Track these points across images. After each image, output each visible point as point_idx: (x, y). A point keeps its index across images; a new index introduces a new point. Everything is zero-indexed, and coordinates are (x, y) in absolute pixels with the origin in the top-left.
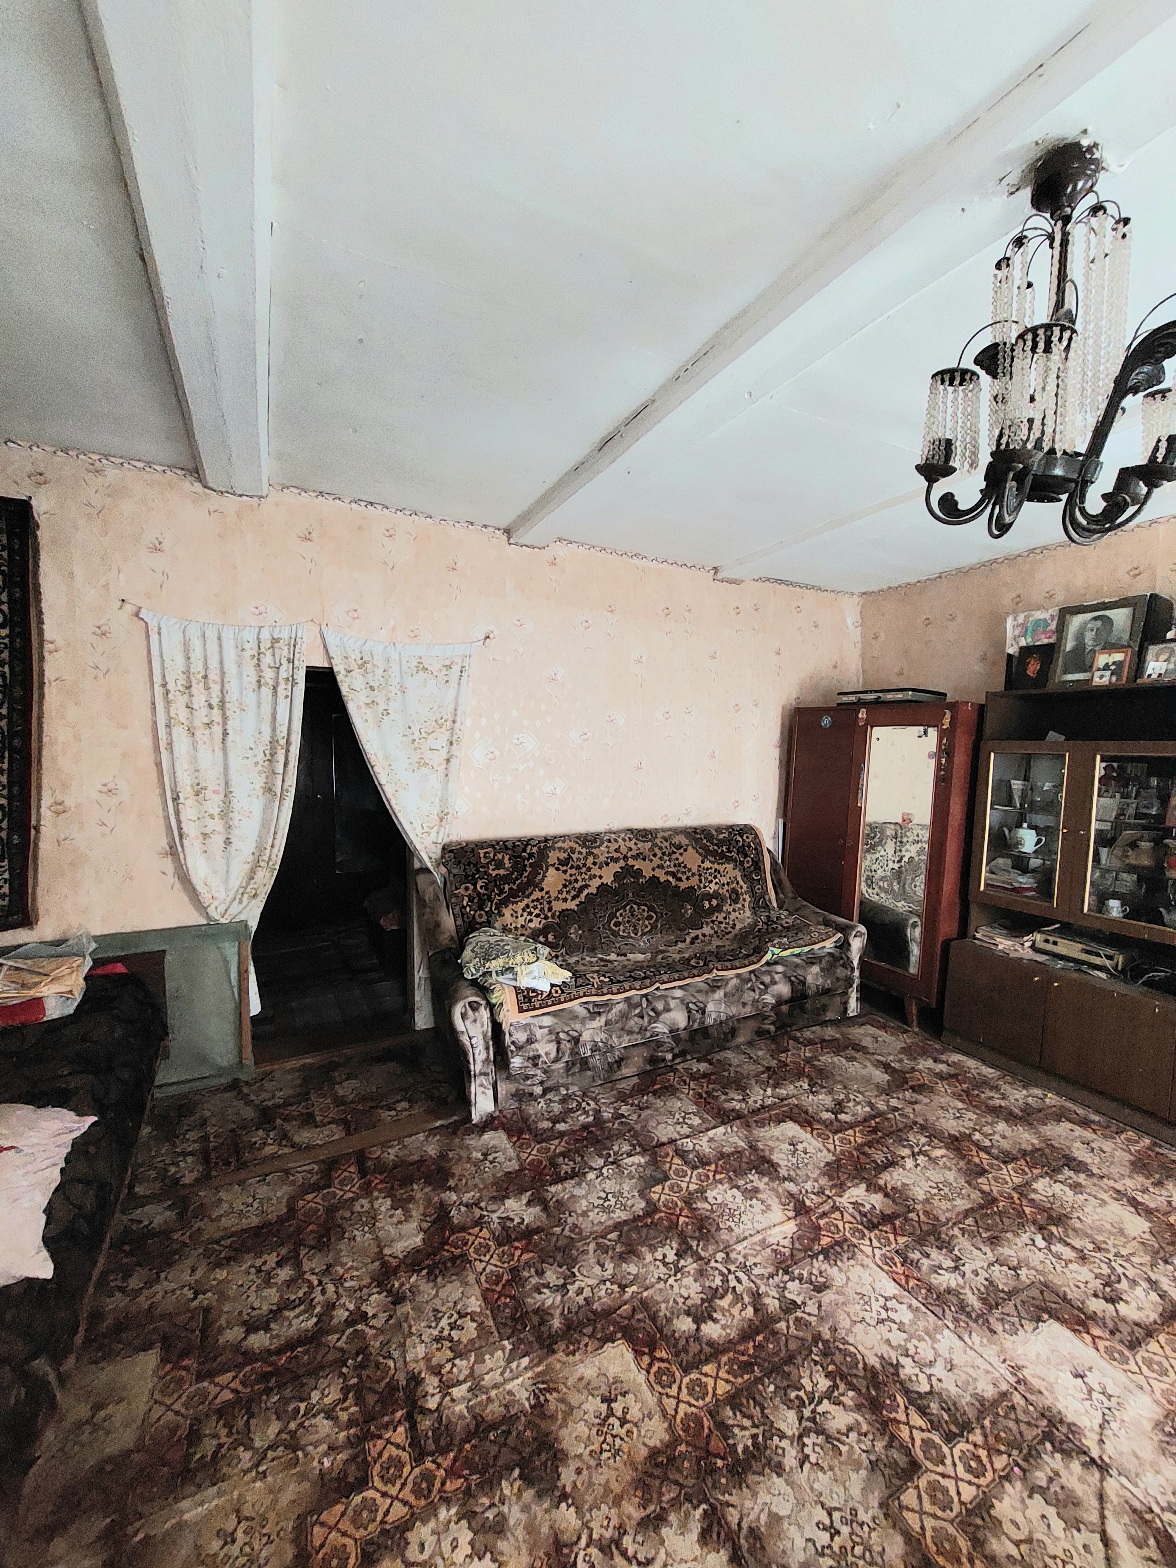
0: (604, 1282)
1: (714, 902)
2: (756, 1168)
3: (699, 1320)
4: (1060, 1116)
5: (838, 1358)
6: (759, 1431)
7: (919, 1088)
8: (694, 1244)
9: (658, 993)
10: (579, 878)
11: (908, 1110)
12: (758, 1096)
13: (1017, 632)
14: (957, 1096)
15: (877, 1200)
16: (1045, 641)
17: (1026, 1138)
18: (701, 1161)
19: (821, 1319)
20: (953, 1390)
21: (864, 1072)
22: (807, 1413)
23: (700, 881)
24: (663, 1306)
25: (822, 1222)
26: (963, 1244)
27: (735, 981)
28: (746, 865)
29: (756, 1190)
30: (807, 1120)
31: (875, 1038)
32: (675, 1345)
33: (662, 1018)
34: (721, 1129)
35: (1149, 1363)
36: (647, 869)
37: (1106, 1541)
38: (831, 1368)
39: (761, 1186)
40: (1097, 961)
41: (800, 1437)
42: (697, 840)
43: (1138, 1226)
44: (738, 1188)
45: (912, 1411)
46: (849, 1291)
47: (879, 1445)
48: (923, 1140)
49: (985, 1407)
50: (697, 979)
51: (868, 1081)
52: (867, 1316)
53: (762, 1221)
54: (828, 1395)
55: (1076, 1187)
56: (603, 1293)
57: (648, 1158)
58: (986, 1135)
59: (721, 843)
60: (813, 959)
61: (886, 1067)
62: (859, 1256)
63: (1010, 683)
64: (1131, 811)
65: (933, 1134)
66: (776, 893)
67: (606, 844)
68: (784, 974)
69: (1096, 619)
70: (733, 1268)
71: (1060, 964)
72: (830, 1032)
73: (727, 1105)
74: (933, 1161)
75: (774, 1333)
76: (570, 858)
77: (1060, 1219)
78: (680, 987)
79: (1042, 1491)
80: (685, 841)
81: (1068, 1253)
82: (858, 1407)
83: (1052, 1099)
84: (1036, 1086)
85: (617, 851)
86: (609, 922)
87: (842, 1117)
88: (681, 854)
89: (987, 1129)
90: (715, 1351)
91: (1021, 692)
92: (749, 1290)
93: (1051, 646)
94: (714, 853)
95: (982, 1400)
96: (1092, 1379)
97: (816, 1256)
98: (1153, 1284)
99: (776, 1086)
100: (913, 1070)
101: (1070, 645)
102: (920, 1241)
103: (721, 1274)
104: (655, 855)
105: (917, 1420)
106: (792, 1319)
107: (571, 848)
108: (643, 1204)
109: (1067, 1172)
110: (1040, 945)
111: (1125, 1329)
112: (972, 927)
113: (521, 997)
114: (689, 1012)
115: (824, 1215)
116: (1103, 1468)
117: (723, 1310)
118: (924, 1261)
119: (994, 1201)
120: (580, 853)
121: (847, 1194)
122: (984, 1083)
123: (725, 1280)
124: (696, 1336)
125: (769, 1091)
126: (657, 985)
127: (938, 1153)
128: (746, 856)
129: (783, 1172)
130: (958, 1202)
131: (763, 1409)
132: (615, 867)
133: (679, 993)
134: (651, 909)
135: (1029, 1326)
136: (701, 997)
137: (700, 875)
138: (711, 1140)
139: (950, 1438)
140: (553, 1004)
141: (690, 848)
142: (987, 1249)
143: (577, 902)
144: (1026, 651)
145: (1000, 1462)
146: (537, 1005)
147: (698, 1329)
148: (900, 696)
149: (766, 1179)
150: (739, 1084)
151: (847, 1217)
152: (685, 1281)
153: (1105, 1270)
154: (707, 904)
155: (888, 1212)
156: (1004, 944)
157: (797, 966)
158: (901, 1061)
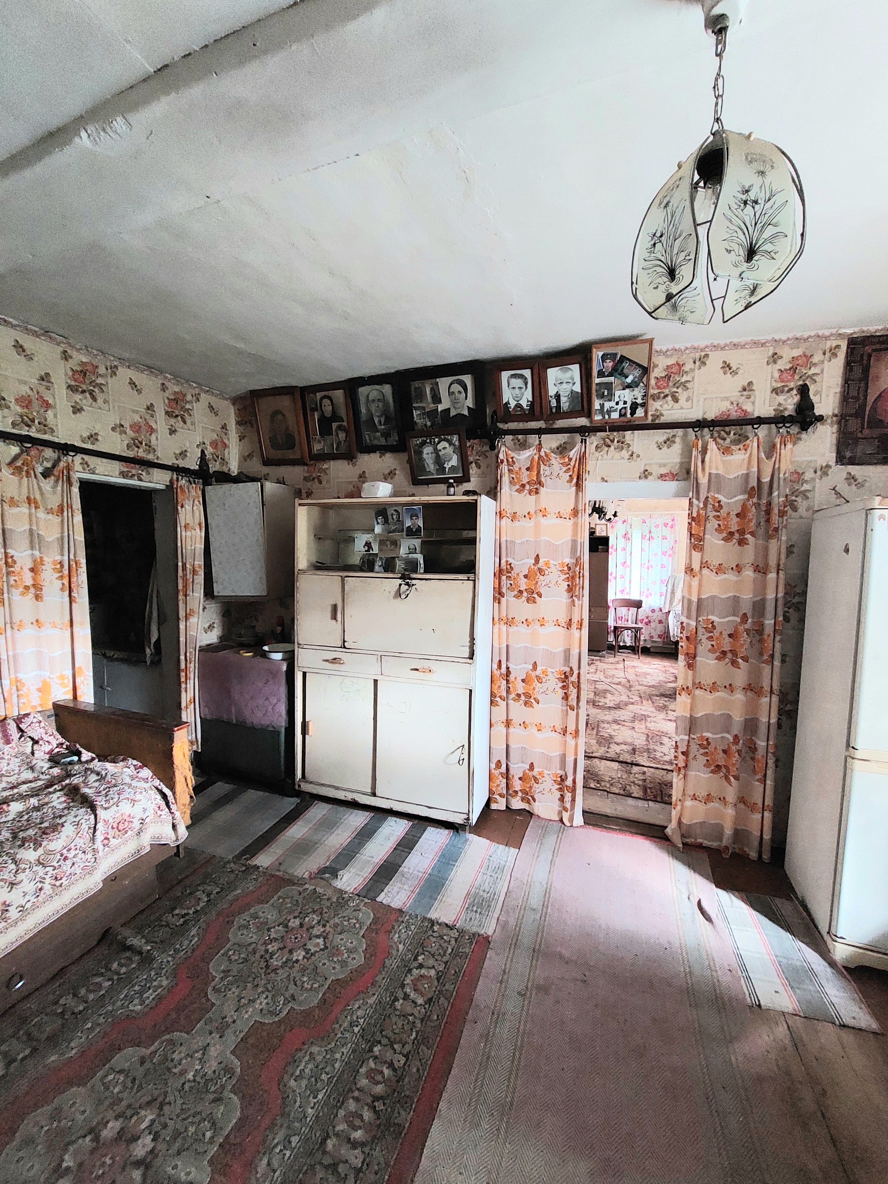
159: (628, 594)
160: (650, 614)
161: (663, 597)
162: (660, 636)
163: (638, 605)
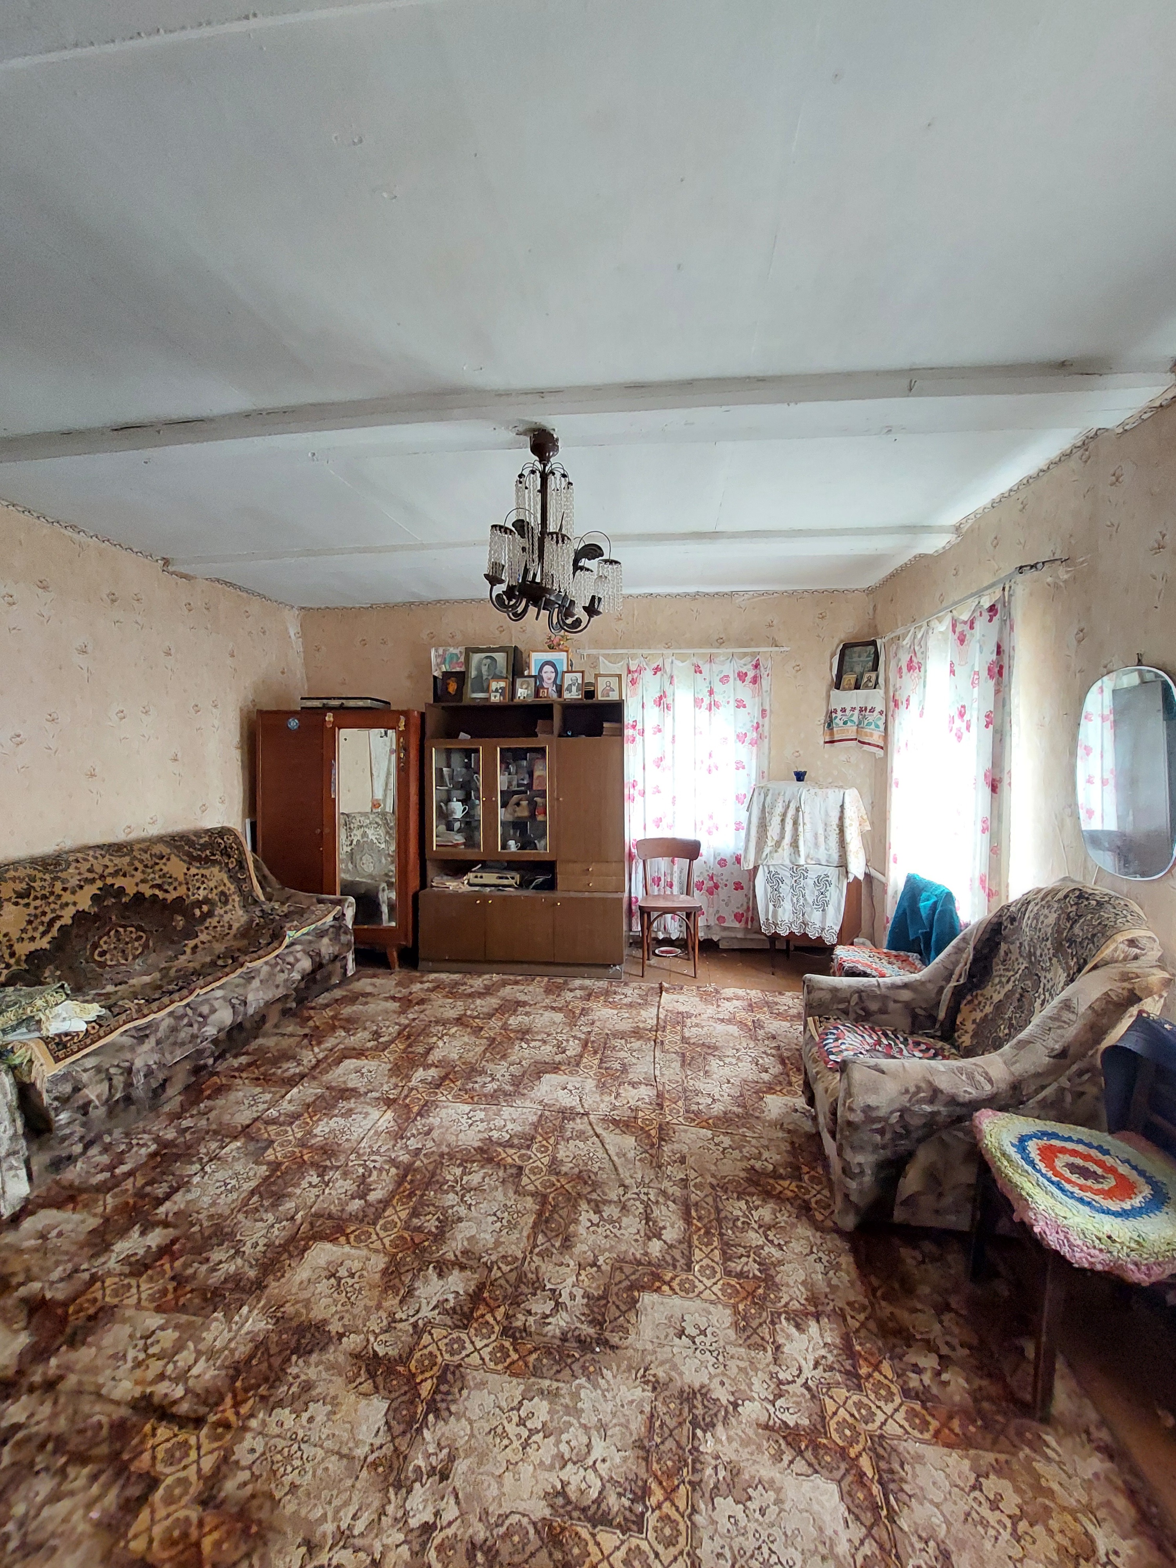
0: (272, 1226)
1: (205, 908)
2: (341, 1098)
3: (363, 1196)
4: (504, 984)
5: (459, 1156)
6: (439, 1214)
7: (422, 1002)
8: (328, 1163)
9: (200, 999)
10: (47, 909)
11: (422, 1016)
12: (308, 1057)
13: (439, 660)
14: (447, 997)
15: (433, 1072)
16: (458, 669)
17: (493, 1002)
18: (293, 1117)
19: (439, 1145)
20: (520, 1129)
21: (380, 1008)
22: (458, 1188)
23: (188, 889)
24: (332, 1207)
25: (407, 1101)
26: (490, 1067)
27: (266, 969)
28: (231, 866)
29: (351, 1110)
30: (360, 1053)
31: (374, 985)
32: (357, 1218)
33: (209, 1021)
34: (295, 1090)
35: (585, 1067)
36: (129, 885)
37: (598, 1136)
38: (458, 1162)
39: (352, 1105)
40: (505, 882)
41: (462, 1200)
42: (177, 847)
43: (559, 1017)
44: (336, 1116)
45: (507, 1150)
46: (446, 1123)
47: (501, 1173)
48: (441, 1028)
49: (535, 1126)
50: (233, 976)
51: (386, 1012)
52: (462, 1128)
53: (367, 1123)
54: (464, 1173)
55: (527, 1014)
56: (276, 1233)
57: (243, 1140)
58: (472, 1010)
59: (204, 847)
60: (321, 934)
61: (393, 998)
62: (441, 1104)
63: (437, 698)
64: (515, 783)
65: (444, 1023)
66: (262, 888)
67: (74, 864)
68: (303, 951)
69: (487, 657)
70: (366, 1158)
71: (488, 889)
72: (338, 993)
73: (287, 1074)
74: (453, 1036)
75: (415, 1170)
76: (30, 888)
77: (528, 1031)
78: (218, 988)
79: (571, 1138)
80: (166, 850)
81: (537, 1044)
82: (482, 1167)
83: (496, 977)
84: (484, 973)
85: (90, 870)
86: (92, 954)
87: (382, 1040)
88: (165, 864)
89: (472, 1006)
90: (386, 1203)
91: (443, 704)
92: (386, 1162)
93: (463, 673)
94: (199, 859)
95: (533, 1124)
96: (570, 1087)
97: (416, 1119)
98: (575, 1037)
99: (319, 1043)
100: (411, 993)
101: (473, 673)
102: (469, 1078)
103: (360, 1165)
104: (136, 869)
105: (511, 1151)
106: (421, 1156)
107: (29, 876)
108: (265, 1167)
109: (520, 1009)
110: (475, 881)
111: (572, 1060)
112: (429, 879)
113: (52, 1046)
114: (233, 1007)
115: (406, 1096)
116: (587, 1114)
117: (375, 1182)
118: (476, 1086)
119: (494, 1039)
120: (42, 880)
121: (413, 1079)
122: (456, 984)
123: (365, 1166)
124: (368, 1205)
125: (316, 1050)
126: (198, 991)
127: (453, 1030)
128: (229, 857)
129: (362, 1090)
130: (477, 1049)
131: (433, 1205)
132: (92, 889)
133: (219, 993)
134: (139, 928)
135: (537, 1083)
136: (240, 990)
137: (187, 884)
138: (290, 1102)
139: (529, 1147)
140: (93, 1042)
141: (172, 856)
142: (503, 1063)
143: (48, 938)
144: (447, 675)
145: (552, 1141)
146: (75, 1048)
147: (366, 1201)
148: (360, 703)
149: (353, 1100)
150: (286, 1056)
151: (421, 1090)
152: (337, 1185)
153: (555, 1042)
154: (197, 912)
155: (443, 1074)
156: (452, 885)
157: (310, 942)
158: (400, 992)
159: (670, 827)
160: (718, 870)
161: (743, 833)
162: (738, 917)
163: (691, 850)
